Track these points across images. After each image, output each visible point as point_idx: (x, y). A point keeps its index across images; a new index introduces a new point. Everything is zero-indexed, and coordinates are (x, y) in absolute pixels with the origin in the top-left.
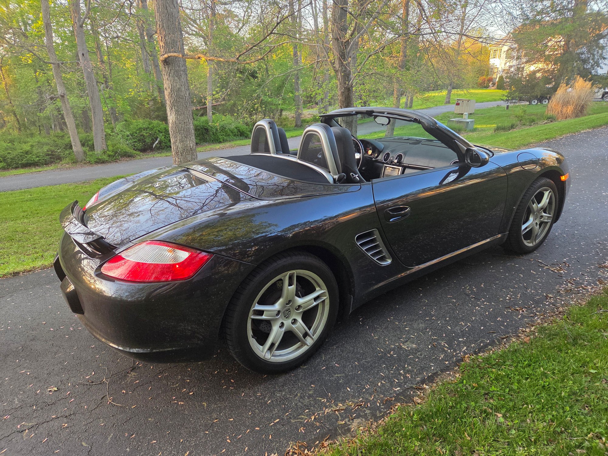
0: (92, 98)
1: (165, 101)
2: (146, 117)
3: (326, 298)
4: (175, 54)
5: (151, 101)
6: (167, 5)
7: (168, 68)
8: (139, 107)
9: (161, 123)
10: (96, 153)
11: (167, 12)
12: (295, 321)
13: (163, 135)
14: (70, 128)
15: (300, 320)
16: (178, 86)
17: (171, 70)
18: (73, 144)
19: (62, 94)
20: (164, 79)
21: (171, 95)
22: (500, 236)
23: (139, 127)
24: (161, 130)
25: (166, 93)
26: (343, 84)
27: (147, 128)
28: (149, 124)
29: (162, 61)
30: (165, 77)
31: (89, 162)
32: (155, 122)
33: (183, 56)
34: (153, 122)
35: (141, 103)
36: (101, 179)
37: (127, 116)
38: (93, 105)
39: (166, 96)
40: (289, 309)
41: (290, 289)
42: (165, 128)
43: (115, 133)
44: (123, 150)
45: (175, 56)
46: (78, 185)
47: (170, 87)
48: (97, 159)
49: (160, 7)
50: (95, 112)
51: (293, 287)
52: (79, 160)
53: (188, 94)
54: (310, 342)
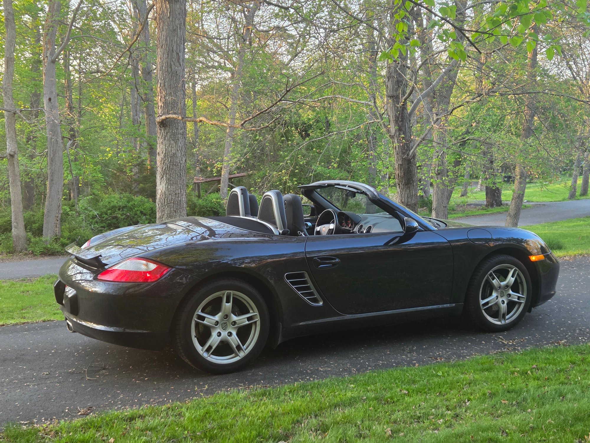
0: (52, 160)
1: (156, 168)
2: (124, 190)
3: (258, 319)
4: (174, 116)
5: (135, 166)
6: (172, 64)
7: (164, 130)
8: (115, 174)
9: (146, 200)
10: (43, 239)
11: (171, 70)
12: (230, 334)
13: (147, 219)
14: (14, 201)
15: (234, 333)
16: (173, 151)
17: (167, 133)
18: (14, 224)
19: (12, 153)
20: (158, 142)
21: (163, 161)
22: (454, 305)
23: (112, 204)
24: (144, 211)
25: (158, 158)
26: (400, 154)
27: (124, 207)
28: (128, 202)
29: (159, 123)
30: (160, 141)
31: (33, 252)
32: (138, 198)
33: (183, 118)
34: (135, 198)
35: (121, 170)
36: (49, 276)
37: (97, 189)
38: (52, 170)
39: (158, 162)
40: (226, 323)
41: (227, 306)
42: (152, 209)
43: (76, 212)
44: (84, 237)
45: (174, 118)
46: (15, 283)
47: (164, 152)
48: (44, 248)
49: (164, 65)
50: (52, 180)
51: (229, 305)
52: (19, 249)
53: (184, 160)
54: (242, 354)
